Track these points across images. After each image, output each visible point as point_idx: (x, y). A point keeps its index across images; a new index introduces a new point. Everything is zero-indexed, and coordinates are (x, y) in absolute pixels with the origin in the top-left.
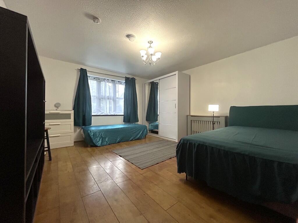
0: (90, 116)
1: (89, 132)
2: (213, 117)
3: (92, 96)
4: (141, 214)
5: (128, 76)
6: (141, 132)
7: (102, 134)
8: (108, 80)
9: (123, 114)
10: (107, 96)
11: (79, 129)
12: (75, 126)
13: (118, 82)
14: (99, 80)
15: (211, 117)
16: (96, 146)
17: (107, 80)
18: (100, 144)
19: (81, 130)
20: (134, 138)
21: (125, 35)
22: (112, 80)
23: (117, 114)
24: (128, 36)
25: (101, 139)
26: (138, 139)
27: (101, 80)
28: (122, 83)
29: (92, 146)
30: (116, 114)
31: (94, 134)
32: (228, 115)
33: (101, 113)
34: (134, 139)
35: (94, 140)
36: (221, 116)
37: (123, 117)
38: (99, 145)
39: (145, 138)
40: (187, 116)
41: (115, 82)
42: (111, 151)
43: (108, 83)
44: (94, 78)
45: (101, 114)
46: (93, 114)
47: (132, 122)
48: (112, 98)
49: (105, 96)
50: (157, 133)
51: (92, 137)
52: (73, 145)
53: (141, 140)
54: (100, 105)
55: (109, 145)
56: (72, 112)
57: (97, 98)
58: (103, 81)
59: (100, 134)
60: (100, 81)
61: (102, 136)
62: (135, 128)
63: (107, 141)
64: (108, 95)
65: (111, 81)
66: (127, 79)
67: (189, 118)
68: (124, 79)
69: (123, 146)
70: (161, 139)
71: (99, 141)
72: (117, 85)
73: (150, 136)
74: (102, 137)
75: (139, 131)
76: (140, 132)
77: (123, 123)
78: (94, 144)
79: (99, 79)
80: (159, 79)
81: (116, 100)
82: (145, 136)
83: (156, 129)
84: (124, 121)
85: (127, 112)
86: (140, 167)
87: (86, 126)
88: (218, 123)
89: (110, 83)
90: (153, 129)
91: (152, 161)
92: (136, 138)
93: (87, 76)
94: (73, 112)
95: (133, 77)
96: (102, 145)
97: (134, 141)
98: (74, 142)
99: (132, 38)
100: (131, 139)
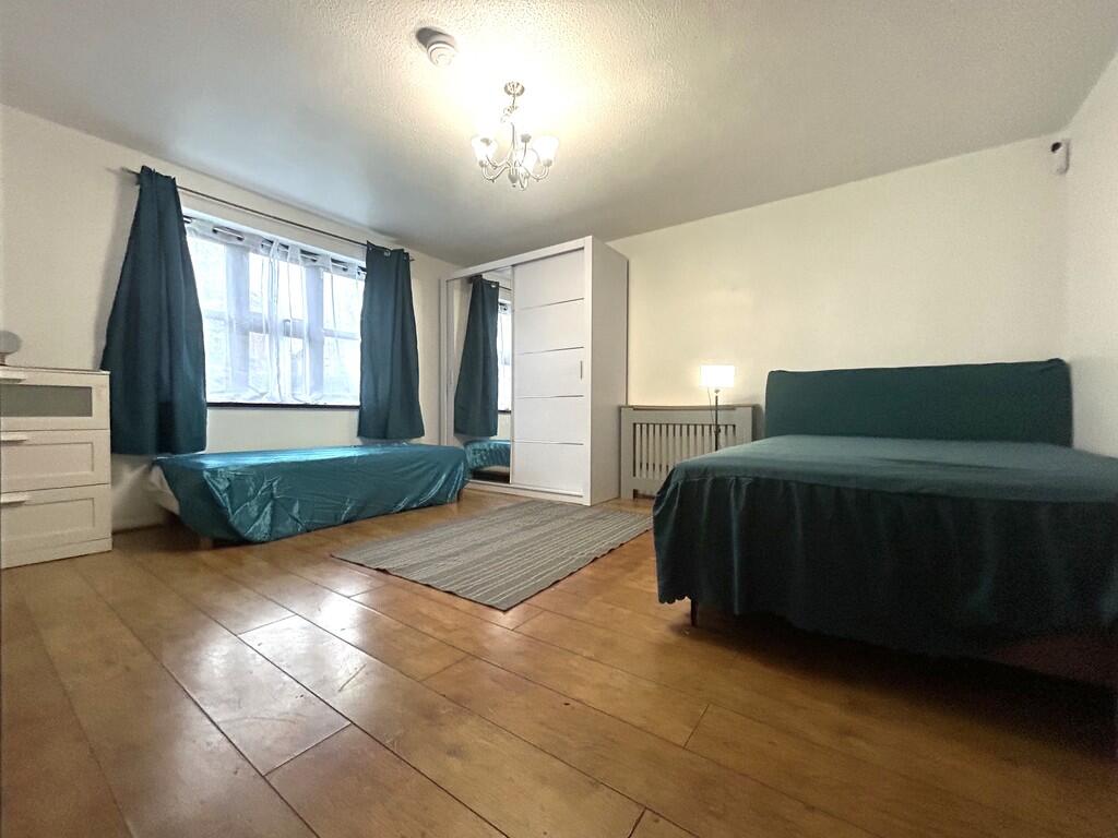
0: (199, 407)
1: (206, 474)
2: (717, 408)
3: (207, 317)
4: (596, 784)
5: (379, 242)
6: (444, 477)
7: (271, 487)
8: (287, 247)
9: (358, 403)
10: (280, 319)
11: (134, 467)
12: (116, 456)
13: (333, 261)
14: (239, 243)
15: (710, 408)
16: (244, 542)
17: (281, 249)
18: (265, 530)
19: (150, 470)
20: (415, 500)
21: (415, 26)
22: (303, 252)
23: (329, 404)
24: (426, 36)
25: (268, 509)
26: (431, 504)
27: (248, 242)
28: (350, 269)
29: (218, 544)
30: (321, 403)
31: (230, 486)
32: (762, 403)
33: (253, 393)
34: (415, 506)
35: (233, 513)
36: (740, 406)
37: (356, 414)
38: (258, 537)
39: (458, 499)
40: (620, 409)
41: (320, 259)
42: (327, 554)
43: (283, 265)
44: (215, 231)
45: (252, 399)
46: (210, 398)
47: (399, 438)
48: (305, 333)
49: (270, 318)
50: (505, 478)
51: (224, 499)
52: (107, 545)
53: (444, 506)
54: (245, 358)
55: (305, 535)
56: (100, 383)
57: (231, 323)
58: (261, 250)
59: (265, 486)
60: (246, 250)
61: (272, 495)
62: (420, 459)
63: (297, 517)
64: (282, 314)
65: (300, 255)
66: (374, 253)
67: (627, 416)
68: (362, 252)
69: (374, 532)
70: (525, 500)
71: (258, 517)
72: (326, 276)
73: (477, 493)
74: (275, 500)
75: (436, 471)
76: (438, 476)
77: (358, 441)
78: (236, 533)
79: (240, 239)
80: (513, 266)
81: (323, 343)
82: (459, 494)
83: (494, 464)
84: (360, 434)
85: (376, 395)
86: (492, 603)
87: (174, 453)
88: (730, 429)
89: (297, 262)
90: (482, 464)
91: (528, 576)
92: (423, 501)
93: (180, 215)
94: (103, 379)
95: (399, 247)
96: (275, 536)
97: (414, 515)
98: (114, 533)
99: (439, 50)
100: (402, 505)
